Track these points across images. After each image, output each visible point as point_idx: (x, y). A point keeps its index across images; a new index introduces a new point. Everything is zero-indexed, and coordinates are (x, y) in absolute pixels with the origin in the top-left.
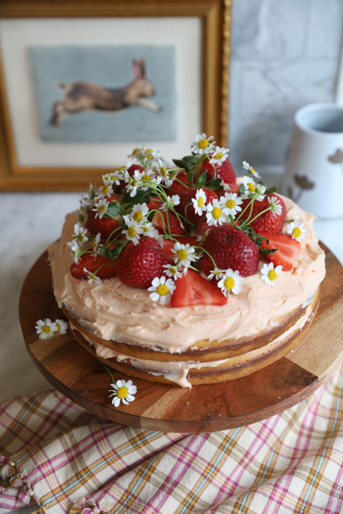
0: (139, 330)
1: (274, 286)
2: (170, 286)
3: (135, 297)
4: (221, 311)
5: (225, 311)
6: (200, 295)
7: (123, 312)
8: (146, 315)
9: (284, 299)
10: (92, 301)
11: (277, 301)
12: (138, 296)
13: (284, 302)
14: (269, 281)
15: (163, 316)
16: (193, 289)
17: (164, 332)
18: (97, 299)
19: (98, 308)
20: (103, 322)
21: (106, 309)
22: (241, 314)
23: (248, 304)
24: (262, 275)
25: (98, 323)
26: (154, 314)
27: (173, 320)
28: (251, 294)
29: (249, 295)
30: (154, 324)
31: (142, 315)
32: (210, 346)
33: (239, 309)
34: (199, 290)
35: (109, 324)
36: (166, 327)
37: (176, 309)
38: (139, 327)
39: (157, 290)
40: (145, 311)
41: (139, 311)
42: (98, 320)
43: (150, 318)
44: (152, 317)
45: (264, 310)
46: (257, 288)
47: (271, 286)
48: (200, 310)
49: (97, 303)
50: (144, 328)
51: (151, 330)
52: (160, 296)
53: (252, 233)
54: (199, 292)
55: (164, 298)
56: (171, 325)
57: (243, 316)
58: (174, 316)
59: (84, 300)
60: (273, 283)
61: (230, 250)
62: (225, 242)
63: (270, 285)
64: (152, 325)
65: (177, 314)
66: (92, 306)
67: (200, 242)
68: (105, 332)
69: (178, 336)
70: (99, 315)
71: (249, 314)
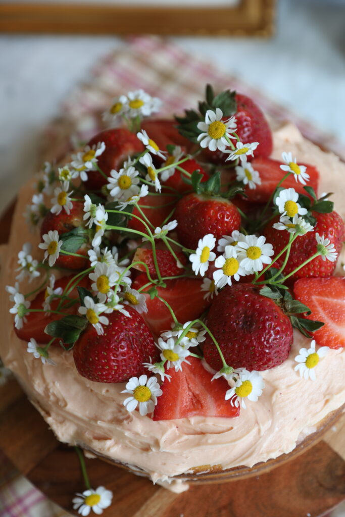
0: (109, 449)
1: (313, 377)
2: (154, 388)
3: (104, 392)
4: (230, 426)
5: (235, 428)
6: (199, 402)
7: (87, 413)
8: (119, 429)
9: (327, 397)
10: (44, 385)
11: (317, 403)
12: (107, 391)
13: (327, 401)
14: (307, 370)
15: (142, 434)
16: (190, 389)
17: (145, 454)
18: (51, 385)
19: (52, 398)
20: (60, 419)
21: (63, 405)
22: (259, 430)
23: (271, 412)
24: (297, 363)
25: (54, 419)
26: (129, 430)
27: (157, 443)
28: (277, 396)
29: (274, 398)
30: (131, 442)
31: (113, 427)
32: (212, 469)
33: (257, 422)
34: (197, 392)
35: (68, 424)
36: (146, 449)
37: (161, 422)
38: (109, 443)
39: (135, 393)
40: (118, 421)
41: (109, 417)
42: (53, 414)
43: (123, 434)
44: (127, 434)
45: (295, 419)
46: (288, 386)
47: (309, 378)
48: (199, 423)
49: (51, 391)
50: (116, 443)
51: (125, 447)
52: (139, 402)
53: (286, 299)
54: (198, 395)
55: (144, 406)
56: (154, 450)
57: (262, 433)
58: (158, 436)
59: (33, 381)
60: (312, 371)
61: (247, 342)
62: (240, 326)
63: (306, 377)
64: (127, 442)
65: (163, 432)
66: (44, 392)
67: (206, 292)
68: (63, 435)
69: (164, 464)
70: (54, 408)
71: (271, 429)
